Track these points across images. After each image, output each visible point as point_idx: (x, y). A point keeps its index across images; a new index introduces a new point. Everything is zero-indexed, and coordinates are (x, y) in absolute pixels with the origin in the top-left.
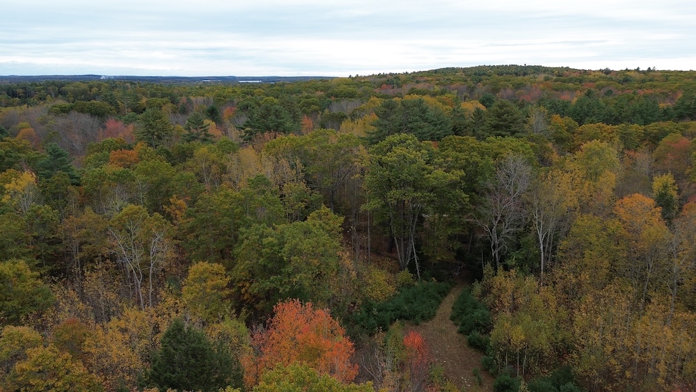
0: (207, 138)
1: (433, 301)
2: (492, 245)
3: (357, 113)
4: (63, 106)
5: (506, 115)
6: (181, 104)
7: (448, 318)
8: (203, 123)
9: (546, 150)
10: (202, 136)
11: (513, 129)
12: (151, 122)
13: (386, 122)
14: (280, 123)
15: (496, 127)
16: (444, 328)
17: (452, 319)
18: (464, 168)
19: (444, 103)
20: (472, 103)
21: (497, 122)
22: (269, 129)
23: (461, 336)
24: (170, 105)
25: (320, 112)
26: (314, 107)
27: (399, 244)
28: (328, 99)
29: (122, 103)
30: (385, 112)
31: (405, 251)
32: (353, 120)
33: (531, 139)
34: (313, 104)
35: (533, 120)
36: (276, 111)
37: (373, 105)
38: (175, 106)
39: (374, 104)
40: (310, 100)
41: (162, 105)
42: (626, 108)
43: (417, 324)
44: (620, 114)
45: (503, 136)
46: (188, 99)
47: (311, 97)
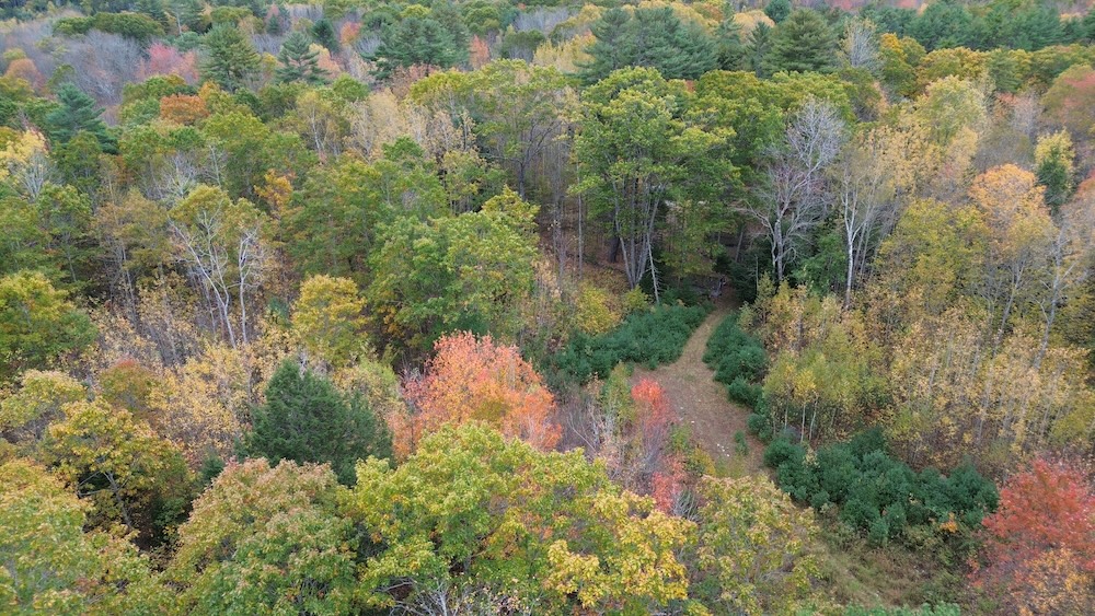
0: (316, 76)
1: (678, 335)
2: (773, 249)
3: (562, 31)
4: (76, 21)
5: (806, 35)
6: (269, 17)
7: (699, 359)
8: (307, 50)
9: (870, 93)
10: (308, 72)
11: (817, 59)
12: (224, 49)
13: (608, 47)
14: (434, 50)
15: (790, 55)
16: (693, 373)
17: (706, 360)
18: (735, 124)
19: (707, 15)
20: (753, 15)
21: (792, 46)
22: (416, 60)
23: (718, 386)
24: (251, 18)
25: (501, 31)
26: (489, 22)
27: (628, 249)
28: (513, 8)
29: (172, 15)
30: (608, 29)
31: (637, 259)
32: (554, 44)
33: (846, 76)
34: (488, 16)
35: (850, 44)
36: (428, 28)
37: (588, 18)
38: (260, 20)
39: (590, 16)
40: (483, 10)
41: (239, 19)
42: (1005, 21)
43: (653, 369)
44: (995, 32)
45: (801, 71)
46: (282, 9)
47: (484, 5)
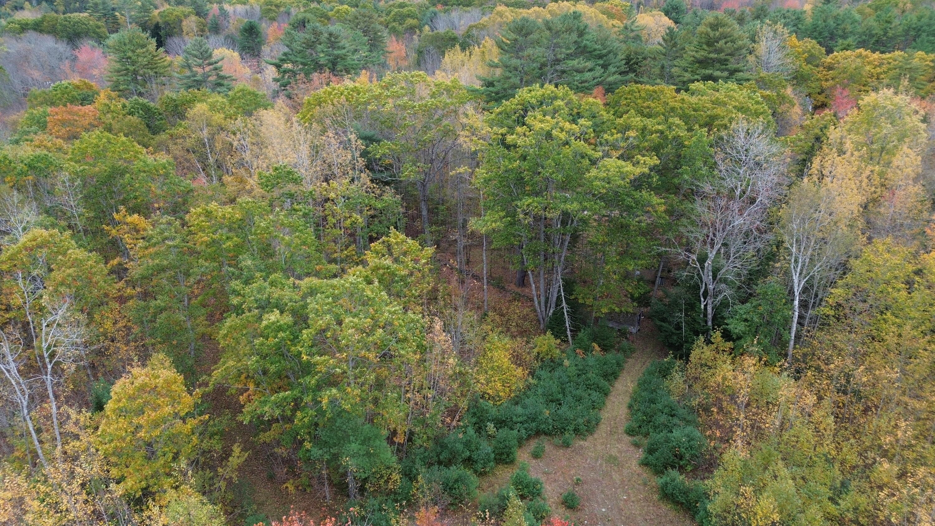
0: (222, 82)
1: (595, 395)
2: (702, 291)
3: (474, 32)
4: (23, 22)
5: (722, 42)
6: (210, 17)
7: (621, 429)
8: (210, 56)
9: (783, 99)
10: (213, 78)
11: (731, 66)
12: (130, 54)
14: (338, 57)
15: (703, 63)
16: (614, 452)
17: (630, 432)
19: (611, 16)
20: (653, 16)
21: (704, 53)
22: (319, 67)
23: (646, 474)
25: (418, 31)
26: (410, 21)
27: (537, 276)
28: (432, 9)
29: (122, 15)
30: (516, 40)
31: (547, 290)
32: (463, 49)
33: (762, 83)
34: (408, 16)
35: (762, 48)
37: (499, 19)
38: (202, 20)
39: (501, 17)
40: (405, 10)
41: (183, 18)
43: (566, 445)
45: (715, 80)
46: (221, 9)
47: (406, 6)
